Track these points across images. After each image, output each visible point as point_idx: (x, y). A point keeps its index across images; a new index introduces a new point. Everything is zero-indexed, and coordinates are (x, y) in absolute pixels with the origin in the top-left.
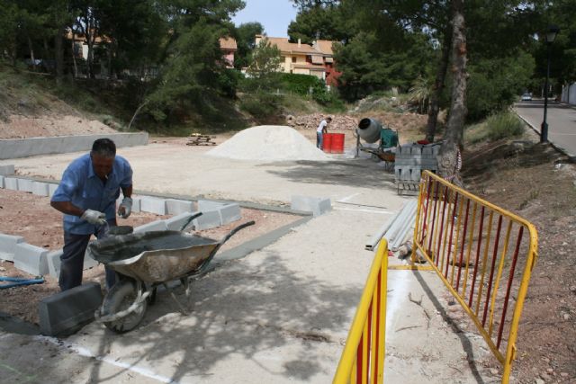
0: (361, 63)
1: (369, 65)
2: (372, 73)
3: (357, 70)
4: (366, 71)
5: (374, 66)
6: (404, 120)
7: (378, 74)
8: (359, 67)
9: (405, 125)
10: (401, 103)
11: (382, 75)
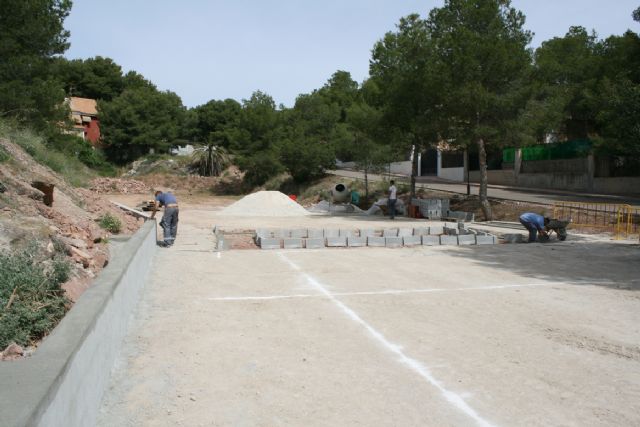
0: (131, 124)
1: (139, 127)
2: (144, 136)
3: (127, 132)
4: (136, 133)
5: (143, 128)
6: (191, 182)
7: (150, 136)
8: (130, 129)
9: (194, 187)
10: (181, 166)
11: (153, 138)
